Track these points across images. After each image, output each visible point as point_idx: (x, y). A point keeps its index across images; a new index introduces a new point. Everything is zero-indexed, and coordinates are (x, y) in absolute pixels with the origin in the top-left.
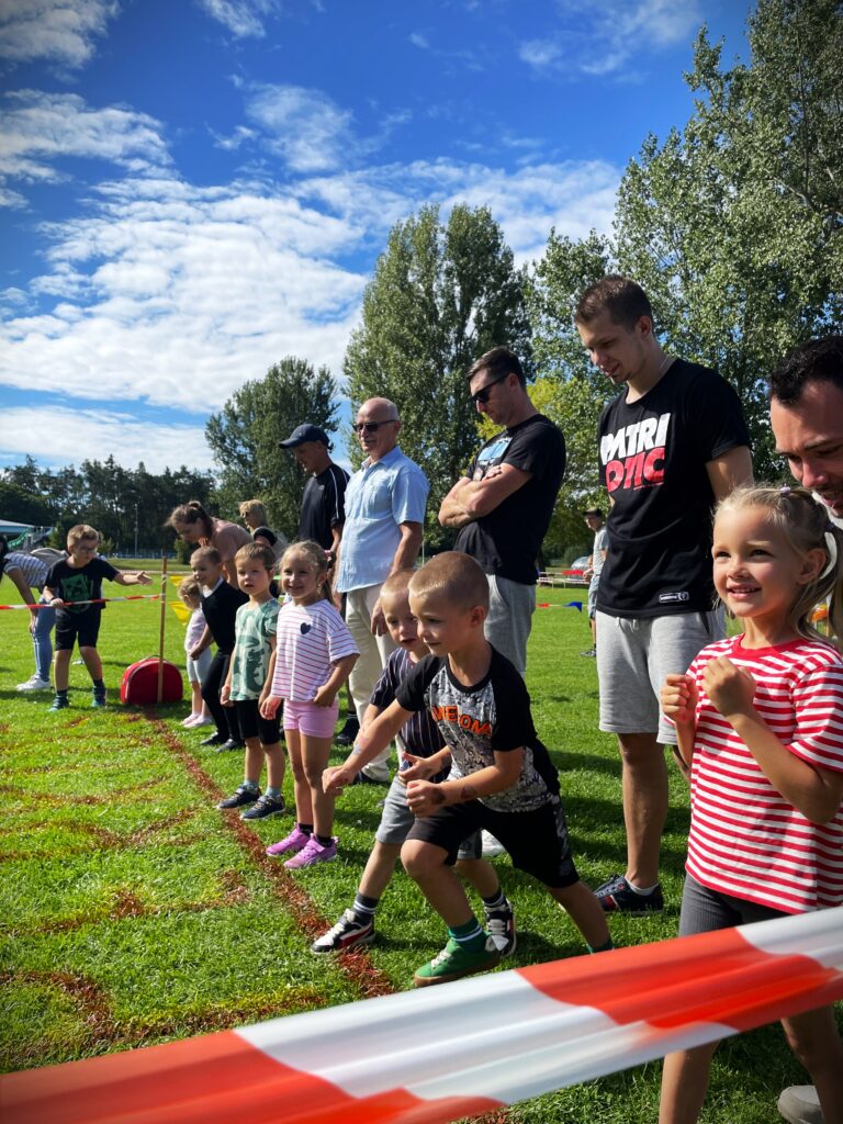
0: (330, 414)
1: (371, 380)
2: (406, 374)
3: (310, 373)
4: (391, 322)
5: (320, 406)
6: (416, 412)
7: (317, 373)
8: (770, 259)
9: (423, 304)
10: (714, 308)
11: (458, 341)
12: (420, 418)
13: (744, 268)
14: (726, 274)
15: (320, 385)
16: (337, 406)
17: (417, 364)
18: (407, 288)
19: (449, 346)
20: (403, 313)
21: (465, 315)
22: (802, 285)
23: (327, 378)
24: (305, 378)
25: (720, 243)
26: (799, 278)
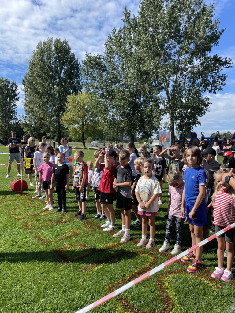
0: (16, 96)
1: (32, 87)
2: (43, 87)
3: (9, 83)
4: (39, 71)
5: (13, 93)
6: (46, 98)
7: (11, 83)
8: (145, 69)
9: (48, 66)
10: (131, 79)
11: (59, 78)
12: (48, 100)
13: (139, 70)
14: (134, 71)
15: (12, 86)
16: (19, 93)
17: (47, 84)
18: (43, 61)
19: (56, 79)
20: (42, 68)
21: (61, 71)
22: (152, 77)
23: (15, 84)
24: (7, 84)
25: (133, 62)
26: (151, 75)
